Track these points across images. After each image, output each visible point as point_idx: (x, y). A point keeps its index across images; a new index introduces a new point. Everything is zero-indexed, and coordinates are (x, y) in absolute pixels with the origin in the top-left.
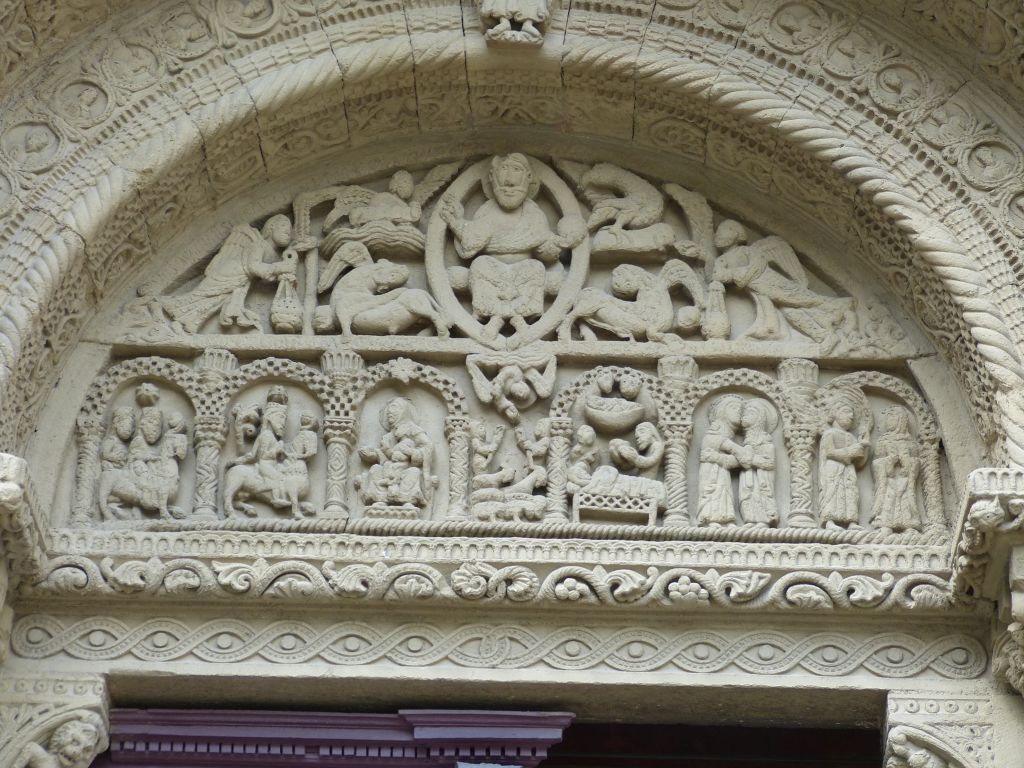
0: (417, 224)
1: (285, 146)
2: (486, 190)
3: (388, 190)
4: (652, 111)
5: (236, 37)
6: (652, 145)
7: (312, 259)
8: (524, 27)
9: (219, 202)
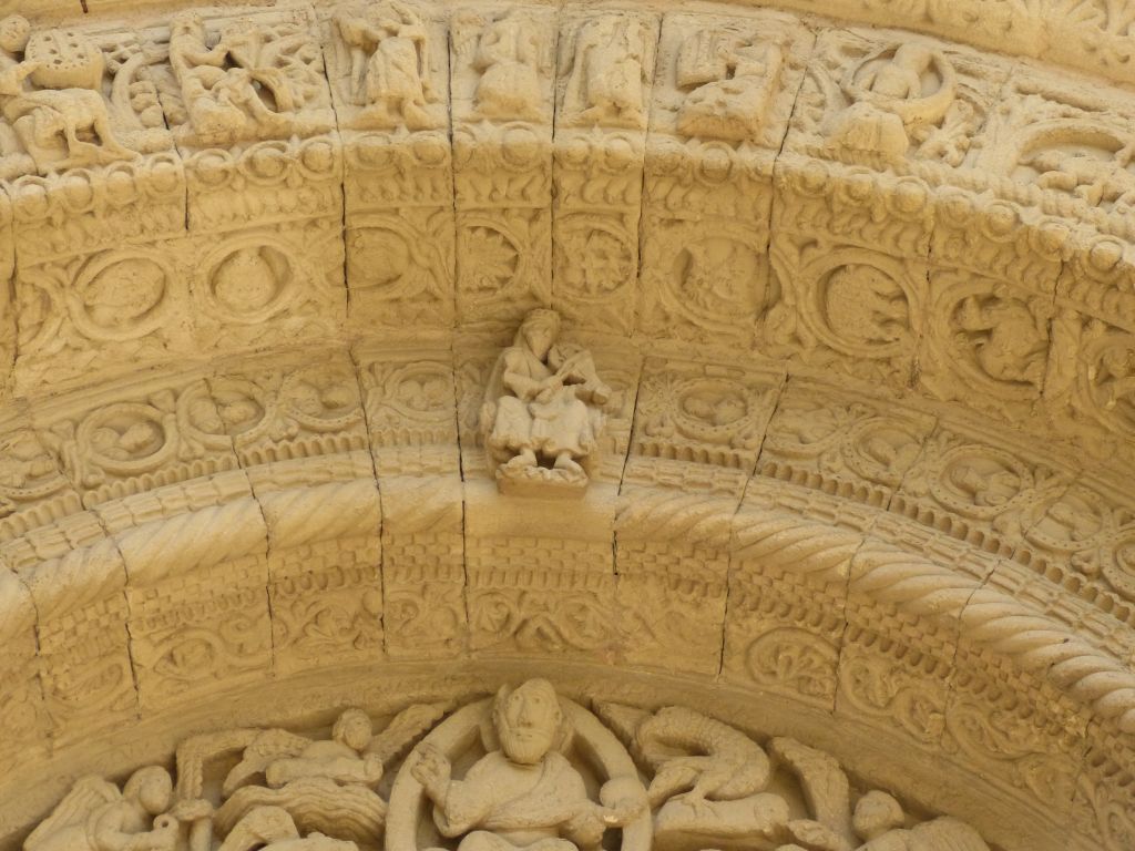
0: (374, 787)
1: (171, 657)
2: (487, 741)
3: (330, 737)
4: (755, 614)
5: (102, 473)
6: (750, 683)
7: (202, 835)
8: (557, 463)
9: (58, 743)
